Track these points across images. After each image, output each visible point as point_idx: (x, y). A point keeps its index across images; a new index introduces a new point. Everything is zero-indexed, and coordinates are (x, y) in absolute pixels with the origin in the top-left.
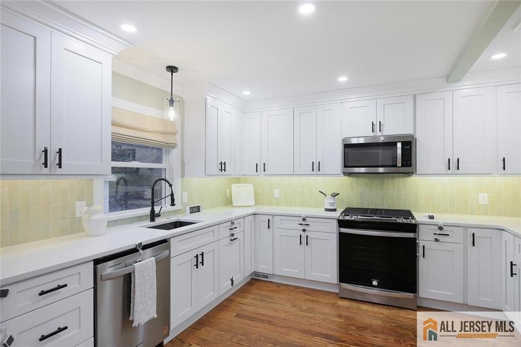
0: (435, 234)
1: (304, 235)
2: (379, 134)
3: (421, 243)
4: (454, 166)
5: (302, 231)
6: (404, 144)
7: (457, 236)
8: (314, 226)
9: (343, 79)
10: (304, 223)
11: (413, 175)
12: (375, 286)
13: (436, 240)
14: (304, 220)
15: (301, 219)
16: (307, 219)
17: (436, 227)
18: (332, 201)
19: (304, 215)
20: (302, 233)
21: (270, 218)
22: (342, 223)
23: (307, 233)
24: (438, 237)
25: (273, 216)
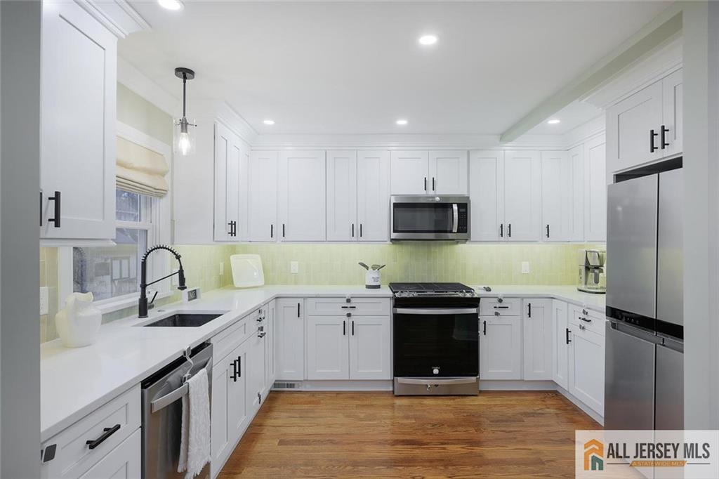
0: (495, 307)
1: (349, 321)
2: (431, 192)
3: (482, 319)
4: (505, 232)
5: (346, 317)
6: (460, 206)
7: (516, 308)
8: (361, 309)
9: (402, 122)
10: (349, 305)
11: (467, 242)
12: (436, 375)
13: (497, 314)
14: (348, 301)
15: (345, 300)
16: (353, 300)
17: (496, 300)
18: (376, 276)
19: (348, 294)
20: (346, 319)
21: (301, 301)
22: (398, 303)
23: (352, 319)
24: (499, 311)
25: (305, 298)
